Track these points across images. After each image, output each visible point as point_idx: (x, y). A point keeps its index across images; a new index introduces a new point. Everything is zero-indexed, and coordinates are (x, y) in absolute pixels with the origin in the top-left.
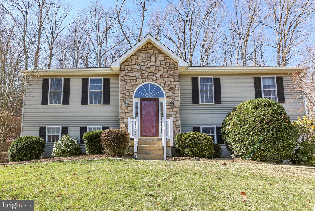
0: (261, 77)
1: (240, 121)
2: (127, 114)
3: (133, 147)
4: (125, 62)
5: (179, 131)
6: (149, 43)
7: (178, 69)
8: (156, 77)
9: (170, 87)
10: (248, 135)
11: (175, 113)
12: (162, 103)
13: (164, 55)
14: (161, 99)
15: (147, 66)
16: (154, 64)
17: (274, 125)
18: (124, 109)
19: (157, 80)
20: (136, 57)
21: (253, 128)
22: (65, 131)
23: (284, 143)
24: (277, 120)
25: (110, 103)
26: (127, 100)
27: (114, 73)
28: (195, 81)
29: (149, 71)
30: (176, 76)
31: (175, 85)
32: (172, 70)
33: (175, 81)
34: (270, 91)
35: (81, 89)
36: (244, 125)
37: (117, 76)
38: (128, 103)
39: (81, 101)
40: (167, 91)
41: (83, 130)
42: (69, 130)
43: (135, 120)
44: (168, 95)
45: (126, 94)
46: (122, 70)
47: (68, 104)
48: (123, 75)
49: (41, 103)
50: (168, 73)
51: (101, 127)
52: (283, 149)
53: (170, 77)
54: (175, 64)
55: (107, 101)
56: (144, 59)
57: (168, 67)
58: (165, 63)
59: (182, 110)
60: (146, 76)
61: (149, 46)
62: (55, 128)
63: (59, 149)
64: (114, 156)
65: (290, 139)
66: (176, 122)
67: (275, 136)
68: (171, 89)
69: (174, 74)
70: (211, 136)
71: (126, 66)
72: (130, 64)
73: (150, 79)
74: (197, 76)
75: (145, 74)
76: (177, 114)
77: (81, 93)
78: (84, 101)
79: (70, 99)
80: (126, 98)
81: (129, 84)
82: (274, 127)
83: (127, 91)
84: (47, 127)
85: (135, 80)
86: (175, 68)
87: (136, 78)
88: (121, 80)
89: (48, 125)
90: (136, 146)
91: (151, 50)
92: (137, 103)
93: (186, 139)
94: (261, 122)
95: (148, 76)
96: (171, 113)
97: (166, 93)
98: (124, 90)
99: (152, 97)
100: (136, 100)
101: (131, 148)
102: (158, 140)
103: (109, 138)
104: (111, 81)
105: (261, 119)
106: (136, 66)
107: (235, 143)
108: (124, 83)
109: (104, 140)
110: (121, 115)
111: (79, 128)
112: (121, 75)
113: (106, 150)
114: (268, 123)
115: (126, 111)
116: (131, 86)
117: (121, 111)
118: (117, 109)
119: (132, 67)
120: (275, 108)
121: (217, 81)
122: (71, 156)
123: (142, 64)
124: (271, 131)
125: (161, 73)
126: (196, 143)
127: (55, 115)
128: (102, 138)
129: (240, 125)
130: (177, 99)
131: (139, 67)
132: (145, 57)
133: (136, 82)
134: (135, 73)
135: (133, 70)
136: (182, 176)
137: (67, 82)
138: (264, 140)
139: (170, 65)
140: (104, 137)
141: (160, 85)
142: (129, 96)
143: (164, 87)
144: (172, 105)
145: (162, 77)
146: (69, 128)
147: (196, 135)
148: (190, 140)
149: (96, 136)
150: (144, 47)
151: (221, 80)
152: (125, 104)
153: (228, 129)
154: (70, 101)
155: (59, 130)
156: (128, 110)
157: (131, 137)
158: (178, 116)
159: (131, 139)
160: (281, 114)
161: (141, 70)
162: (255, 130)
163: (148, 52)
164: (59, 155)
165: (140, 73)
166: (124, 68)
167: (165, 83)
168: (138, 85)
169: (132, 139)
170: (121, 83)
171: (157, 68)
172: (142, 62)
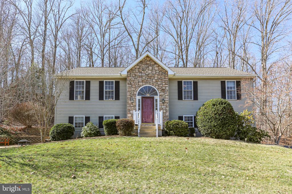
0: (226, 81)
1: (204, 113)
2: (132, 108)
3: (137, 130)
4: (131, 70)
5: (168, 119)
6: (148, 56)
7: (168, 76)
8: (152, 81)
9: (162, 89)
10: (208, 122)
11: (165, 107)
12: (156, 100)
13: (158, 65)
14: (156, 97)
15: (146, 74)
16: (151, 72)
17: (223, 116)
18: (130, 104)
19: (153, 84)
20: (138, 67)
21: (211, 118)
22: (88, 119)
23: (229, 127)
24: (225, 113)
25: (120, 99)
26: (132, 98)
27: (122, 78)
28: (180, 83)
29: (148, 77)
30: (166, 81)
31: (166, 87)
32: (164, 76)
33: (165, 84)
34: (231, 91)
35: (99, 89)
36: (206, 116)
37: (125, 79)
38: (133, 100)
39: (98, 98)
40: (160, 91)
41: (101, 119)
42: (90, 118)
43: (137, 112)
44: (161, 95)
45: (131, 93)
46: (128, 76)
47: (89, 100)
48: (129, 80)
49: (69, 99)
50: (161, 79)
51: (114, 116)
52: (228, 130)
53: (162, 82)
54: (166, 72)
55: (117, 98)
56: (144, 68)
57: (160, 75)
58: (158, 72)
59: (171, 104)
60: (146, 81)
61: (148, 59)
62: (80, 117)
63: (87, 132)
64: (125, 136)
65: (232, 124)
66: (166, 113)
67: (223, 123)
68: (163, 90)
69: (165, 80)
70: (188, 122)
71: (131, 73)
72: (134, 72)
73: (148, 83)
74: (181, 80)
75: (145, 79)
76: (166, 107)
77: (99, 92)
78: (101, 98)
79: (91, 96)
80: (131, 96)
81: (134, 86)
82: (223, 117)
83: (132, 91)
84: (74, 116)
85: (138, 84)
86: (166, 75)
87: (139, 82)
88: (128, 83)
89: (75, 115)
90: (139, 129)
91: (149, 62)
92: (139, 100)
93: (171, 125)
94: (216, 114)
95: (147, 80)
96: (163, 107)
97: (159, 93)
98: (130, 90)
99: (150, 95)
100: (138, 98)
101: (136, 131)
102: (153, 126)
103: (122, 124)
104: (120, 83)
105: (216, 112)
106: (138, 73)
107: (202, 127)
108: (130, 86)
109: (119, 126)
110: (128, 108)
111: (98, 117)
112: (128, 80)
113: (120, 132)
114: (220, 115)
115: (131, 105)
116: (135, 88)
117: (128, 105)
118: (125, 103)
119: (135, 74)
120: (225, 105)
121: (196, 84)
122: (95, 136)
123: (143, 72)
124: (221, 120)
125: (156, 78)
126: (177, 127)
127: (80, 108)
128: (117, 125)
129: (204, 116)
130: (167, 97)
131: (140, 74)
132: (145, 67)
133: (139, 85)
134: (138, 78)
135: (136, 76)
136: (163, 143)
137: (88, 83)
138: (217, 125)
139: (162, 73)
140: (119, 123)
141: (155, 87)
142: (134, 95)
143: (158, 89)
144: (163, 101)
145: (156, 82)
146: (90, 117)
147: (177, 122)
148: (173, 125)
149: (112, 123)
150: (144, 60)
151: (198, 83)
152: (131, 100)
153: (198, 118)
154: (90, 98)
155: (83, 119)
156: (133, 105)
157: (136, 123)
158: (168, 109)
159: (135, 125)
160: (228, 109)
161: (142, 77)
162: (212, 119)
163: (147, 63)
164: (86, 136)
165: (141, 78)
166: (130, 75)
167: (159, 86)
168: (140, 87)
169: (137, 125)
170: (128, 86)
171: (153, 75)
172: (143, 70)
